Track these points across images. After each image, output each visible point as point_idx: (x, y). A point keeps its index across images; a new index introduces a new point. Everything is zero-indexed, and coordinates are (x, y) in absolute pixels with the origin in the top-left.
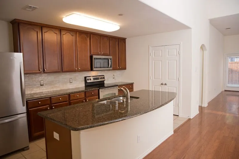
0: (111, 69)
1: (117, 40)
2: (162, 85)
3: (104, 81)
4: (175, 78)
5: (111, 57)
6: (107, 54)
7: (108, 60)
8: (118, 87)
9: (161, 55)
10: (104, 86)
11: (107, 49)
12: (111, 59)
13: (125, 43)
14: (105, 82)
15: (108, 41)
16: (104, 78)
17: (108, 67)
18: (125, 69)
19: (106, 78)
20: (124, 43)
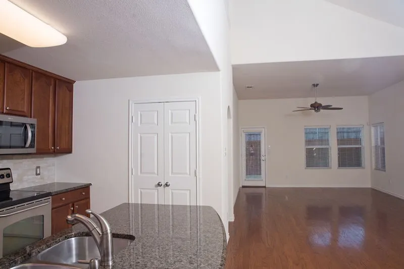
0: (33, 150)
1: (53, 83)
2: (159, 187)
3: (8, 184)
4: (188, 172)
5: (33, 121)
6: (24, 112)
7: (26, 128)
8: (51, 197)
9: (156, 122)
10: (9, 198)
11: (23, 99)
12: (32, 125)
13: (71, 90)
14: (13, 187)
15: (26, 81)
16: (9, 176)
17: (24, 147)
18: (69, 151)
19: (14, 176)
20: (68, 92)
